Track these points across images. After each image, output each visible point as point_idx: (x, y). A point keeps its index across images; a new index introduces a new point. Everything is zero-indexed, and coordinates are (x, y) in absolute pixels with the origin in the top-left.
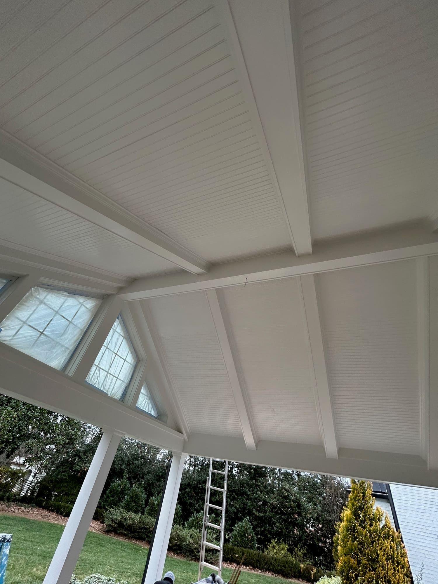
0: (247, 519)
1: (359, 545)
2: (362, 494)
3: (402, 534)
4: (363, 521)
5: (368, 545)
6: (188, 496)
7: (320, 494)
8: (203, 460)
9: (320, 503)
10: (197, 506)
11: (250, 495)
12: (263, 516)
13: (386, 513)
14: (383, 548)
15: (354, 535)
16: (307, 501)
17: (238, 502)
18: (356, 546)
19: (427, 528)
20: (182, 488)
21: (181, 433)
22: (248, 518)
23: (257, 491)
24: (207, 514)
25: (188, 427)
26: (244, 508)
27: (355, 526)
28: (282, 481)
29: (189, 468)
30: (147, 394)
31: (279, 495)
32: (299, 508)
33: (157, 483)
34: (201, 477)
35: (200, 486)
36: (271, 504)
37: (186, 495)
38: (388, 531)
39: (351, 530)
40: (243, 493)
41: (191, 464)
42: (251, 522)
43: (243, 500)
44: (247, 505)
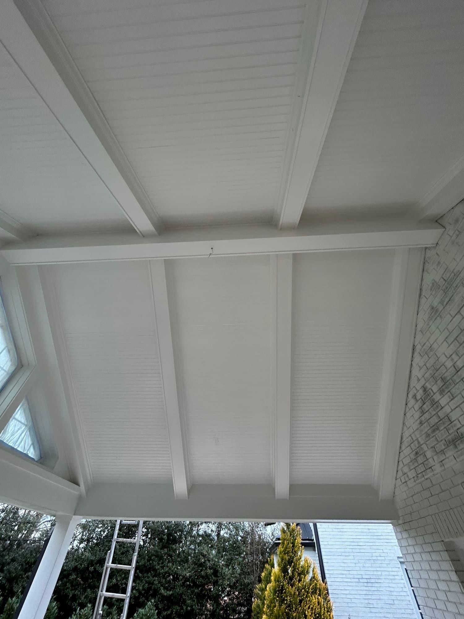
0: (151, 602)
1: (286, 608)
2: (292, 545)
3: (328, 585)
4: (291, 579)
5: (296, 607)
6: (72, 586)
7: (239, 554)
8: (101, 531)
9: (239, 565)
10: (83, 598)
11: (158, 569)
12: (172, 594)
13: (314, 564)
14: (311, 606)
15: (282, 597)
16: (226, 565)
17: (142, 581)
18: (284, 611)
19: (351, 572)
20: (64, 575)
21: (77, 484)
22: (153, 601)
23: (169, 562)
24: (100, 609)
25: (90, 475)
26: (149, 589)
27: (283, 586)
28: (199, 544)
29: (79, 545)
30: (26, 423)
31: (195, 563)
32: (216, 576)
33: (25, 574)
34: (96, 556)
35: (91, 569)
36: (184, 577)
37: (68, 585)
38: (316, 584)
39: (279, 591)
40: (150, 568)
41: (83, 539)
42: (155, 606)
43: (148, 577)
44: (153, 584)
